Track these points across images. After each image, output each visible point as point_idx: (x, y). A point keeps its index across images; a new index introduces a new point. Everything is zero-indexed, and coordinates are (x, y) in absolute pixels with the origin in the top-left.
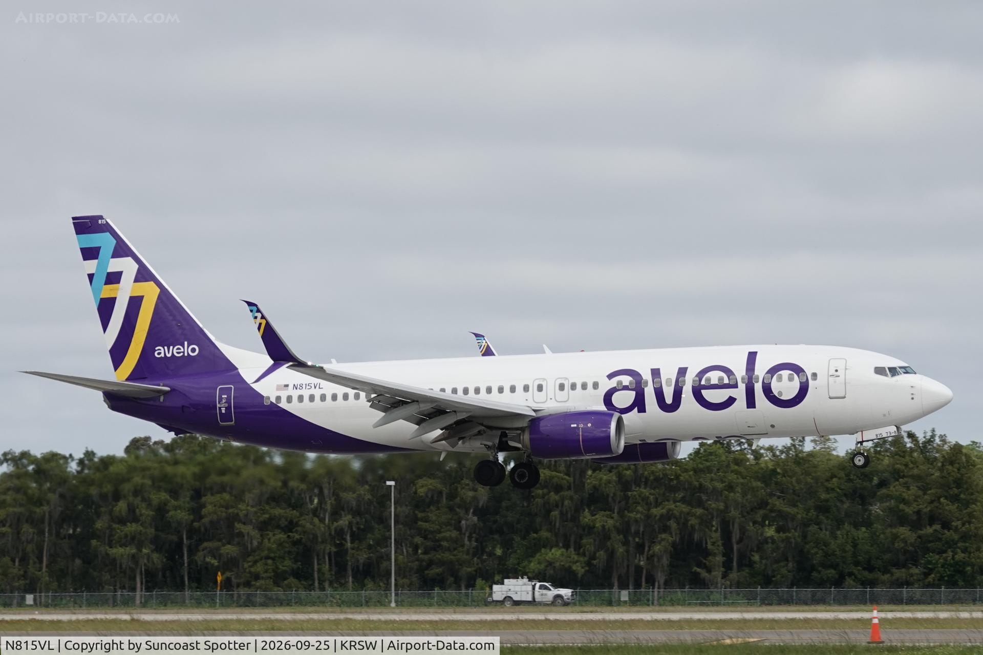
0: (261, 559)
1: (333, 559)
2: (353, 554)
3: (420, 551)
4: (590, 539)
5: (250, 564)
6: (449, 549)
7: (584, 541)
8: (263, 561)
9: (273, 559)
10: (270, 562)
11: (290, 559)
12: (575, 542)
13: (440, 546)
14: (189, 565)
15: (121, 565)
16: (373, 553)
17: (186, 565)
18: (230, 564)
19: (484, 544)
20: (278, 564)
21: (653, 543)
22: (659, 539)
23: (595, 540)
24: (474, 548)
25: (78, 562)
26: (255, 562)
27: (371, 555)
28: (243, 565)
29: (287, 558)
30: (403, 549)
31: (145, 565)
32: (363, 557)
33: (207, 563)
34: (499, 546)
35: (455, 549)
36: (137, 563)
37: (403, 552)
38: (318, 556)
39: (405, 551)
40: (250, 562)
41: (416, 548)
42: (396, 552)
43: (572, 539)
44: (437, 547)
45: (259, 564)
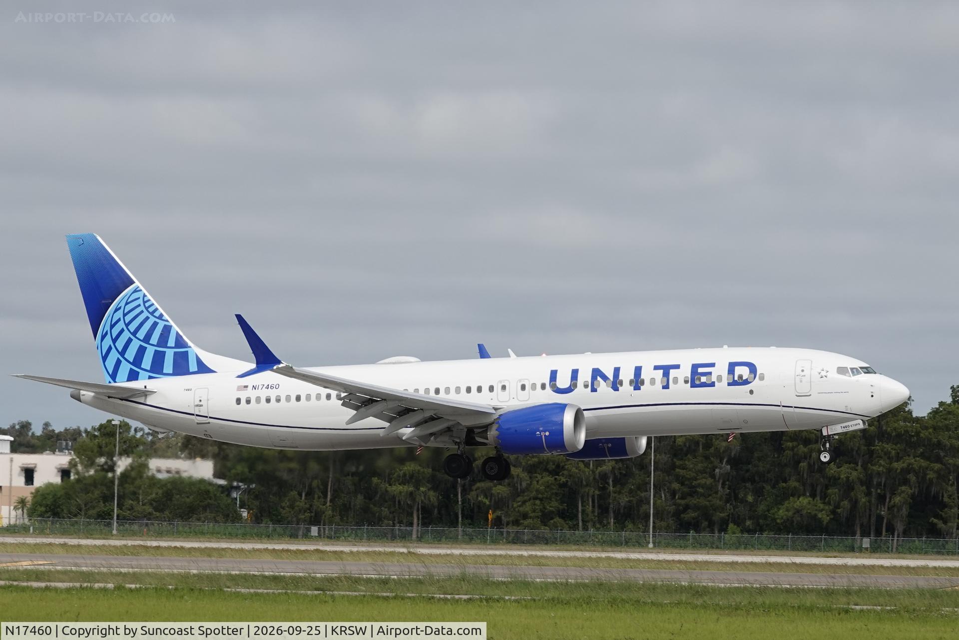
0: (530, 500)
1: (596, 501)
2: (615, 497)
3: (677, 497)
4: (835, 489)
5: (520, 503)
6: (703, 495)
7: (830, 491)
8: (532, 501)
9: (541, 500)
10: (538, 502)
11: (556, 500)
12: (821, 491)
13: (696, 492)
14: (462, 503)
15: (399, 502)
16: (633, 497)
17: (460, 503)
18: (499, 504)
19: (737, 491)
20: (546, 504)
21: (893, 494)
22: (899, 491)
23: (840, 490)
24: (726, 494)
25: (360, 497)
26: (524, 502)
27: (631, 499)
28: (513, 505)
29: (553, 499)
30: (661, 494)
31: (422, 502)
32: (624, 500)
33: (480, 502)
34: (750, 494)
35: (710, 495)
36: (414, 500)
37: (662, 497)
38: (582, 498)
39: (663, 496)
40: (519, 502)
41: (673, 493)
42: (654, 496)
43: (819, 489)
44: (692, 493)
45: (527, 504)
